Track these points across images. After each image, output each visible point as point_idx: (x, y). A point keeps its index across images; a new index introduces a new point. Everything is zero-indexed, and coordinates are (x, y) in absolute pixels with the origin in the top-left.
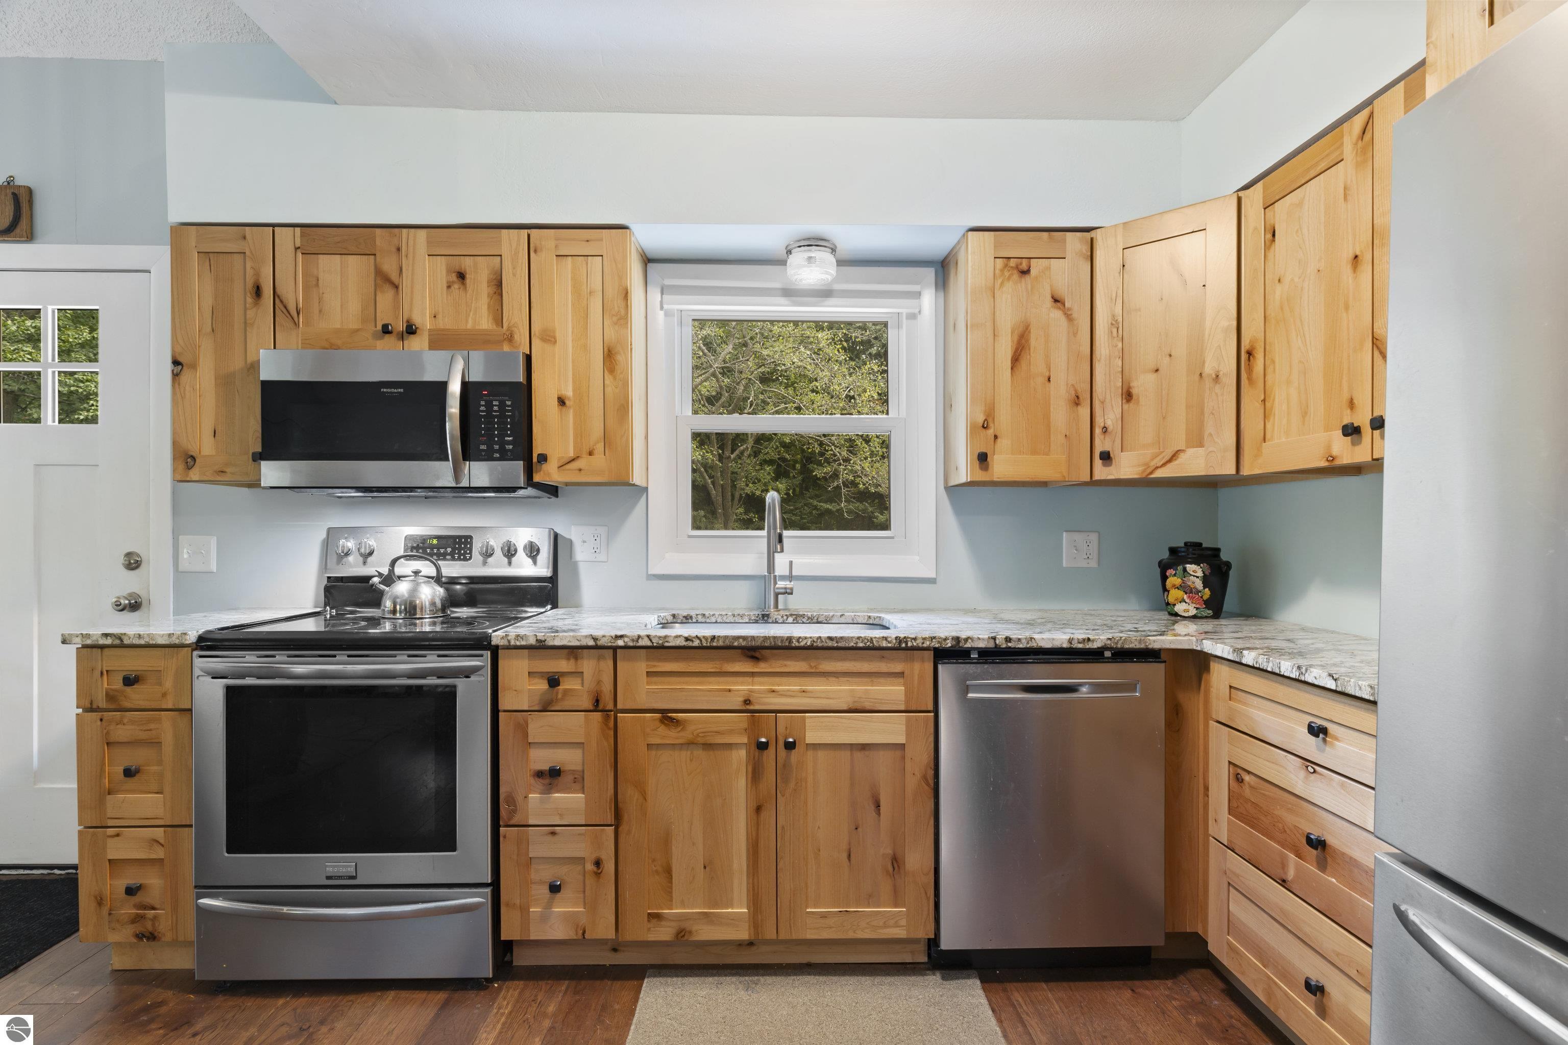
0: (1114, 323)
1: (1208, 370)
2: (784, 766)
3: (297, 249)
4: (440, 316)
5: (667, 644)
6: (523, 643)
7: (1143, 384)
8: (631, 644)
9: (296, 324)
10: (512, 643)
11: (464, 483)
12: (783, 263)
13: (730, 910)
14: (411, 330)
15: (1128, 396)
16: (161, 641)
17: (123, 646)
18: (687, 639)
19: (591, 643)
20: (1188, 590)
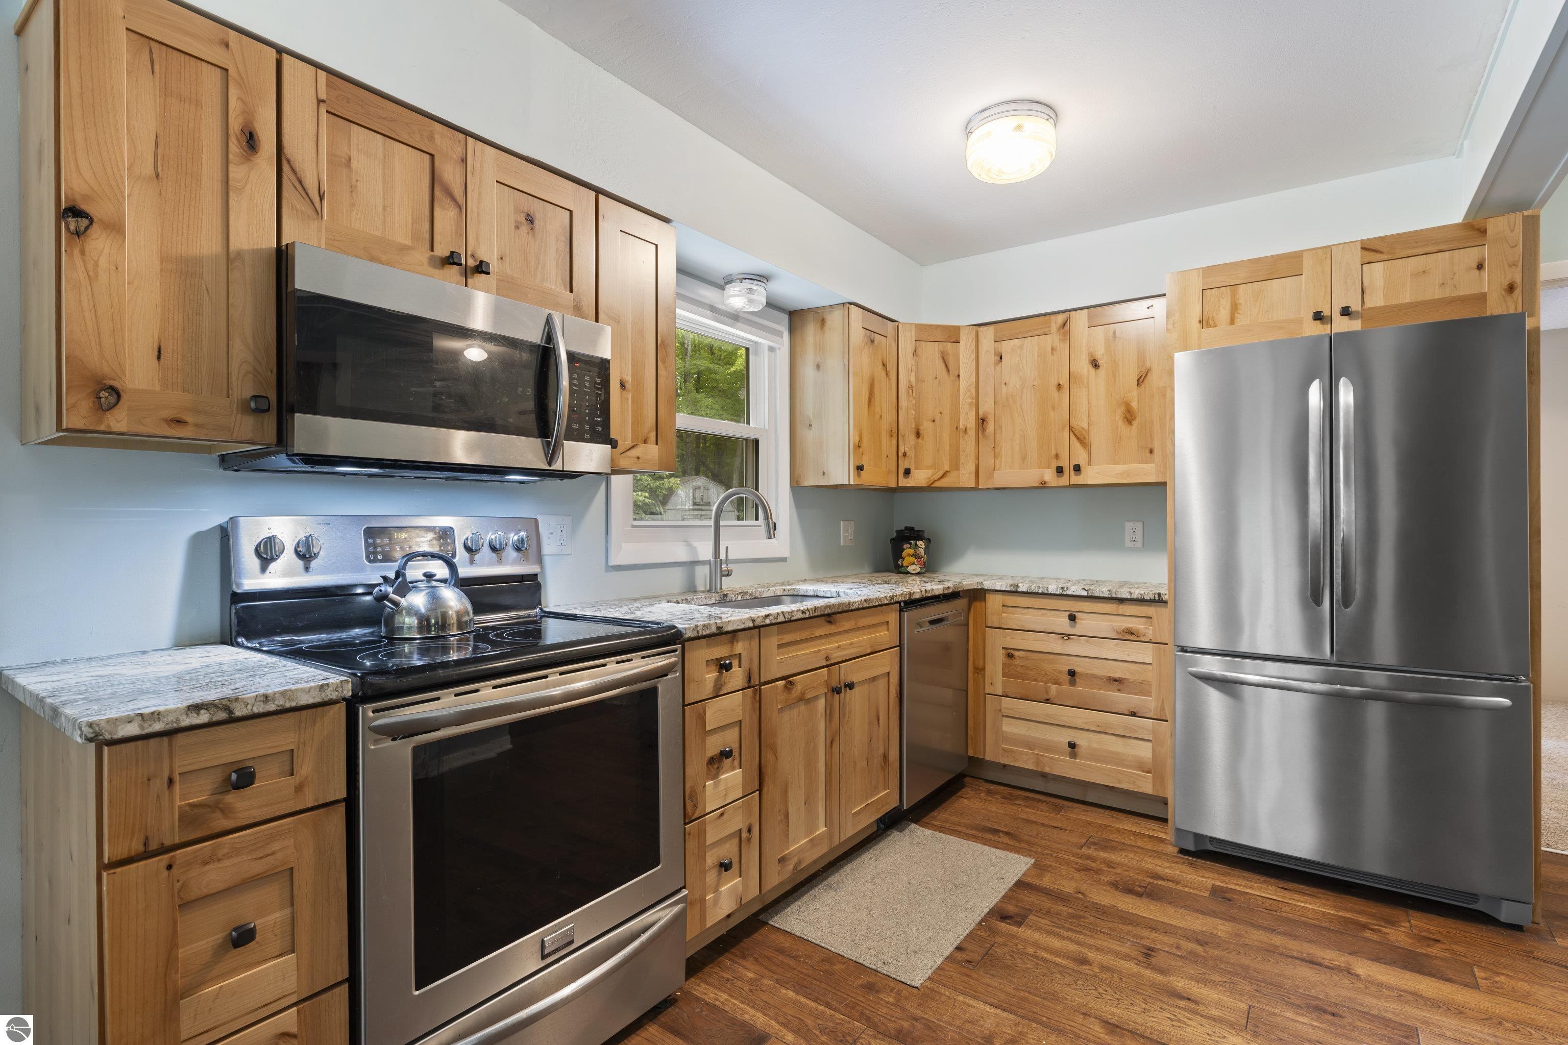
0: (911, 387)
1: (961, 426)
2: (843, 704)
3: (320, 101)
4: (507, 259)
5: (793, 618)
6: (708, 632)
7: (927, 428)
8: (774, 621)
9: (318, 213)
10: (700, 634)
11: (557, 466)
12: (722, 288)
13: (818, 833)
14: (481, 268)
15: (918, 434)
16: (305, 700)
17: (232, 720)
18: (803, 612)
19: (751, 625)
20: (916, 556)
